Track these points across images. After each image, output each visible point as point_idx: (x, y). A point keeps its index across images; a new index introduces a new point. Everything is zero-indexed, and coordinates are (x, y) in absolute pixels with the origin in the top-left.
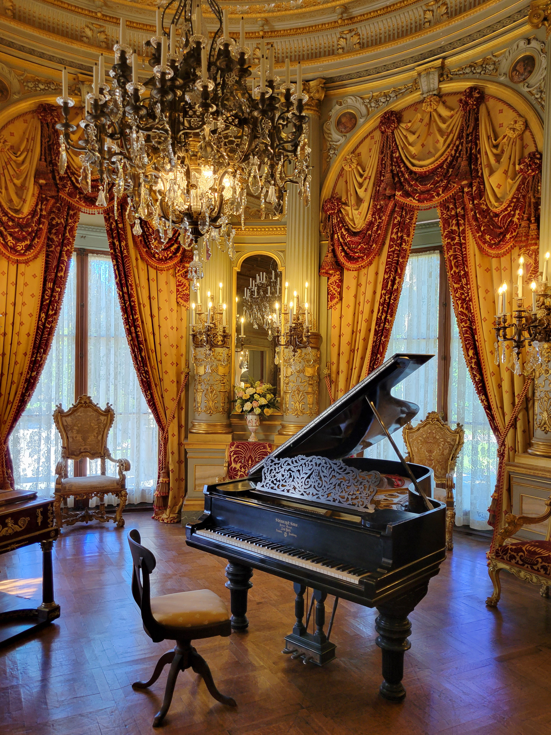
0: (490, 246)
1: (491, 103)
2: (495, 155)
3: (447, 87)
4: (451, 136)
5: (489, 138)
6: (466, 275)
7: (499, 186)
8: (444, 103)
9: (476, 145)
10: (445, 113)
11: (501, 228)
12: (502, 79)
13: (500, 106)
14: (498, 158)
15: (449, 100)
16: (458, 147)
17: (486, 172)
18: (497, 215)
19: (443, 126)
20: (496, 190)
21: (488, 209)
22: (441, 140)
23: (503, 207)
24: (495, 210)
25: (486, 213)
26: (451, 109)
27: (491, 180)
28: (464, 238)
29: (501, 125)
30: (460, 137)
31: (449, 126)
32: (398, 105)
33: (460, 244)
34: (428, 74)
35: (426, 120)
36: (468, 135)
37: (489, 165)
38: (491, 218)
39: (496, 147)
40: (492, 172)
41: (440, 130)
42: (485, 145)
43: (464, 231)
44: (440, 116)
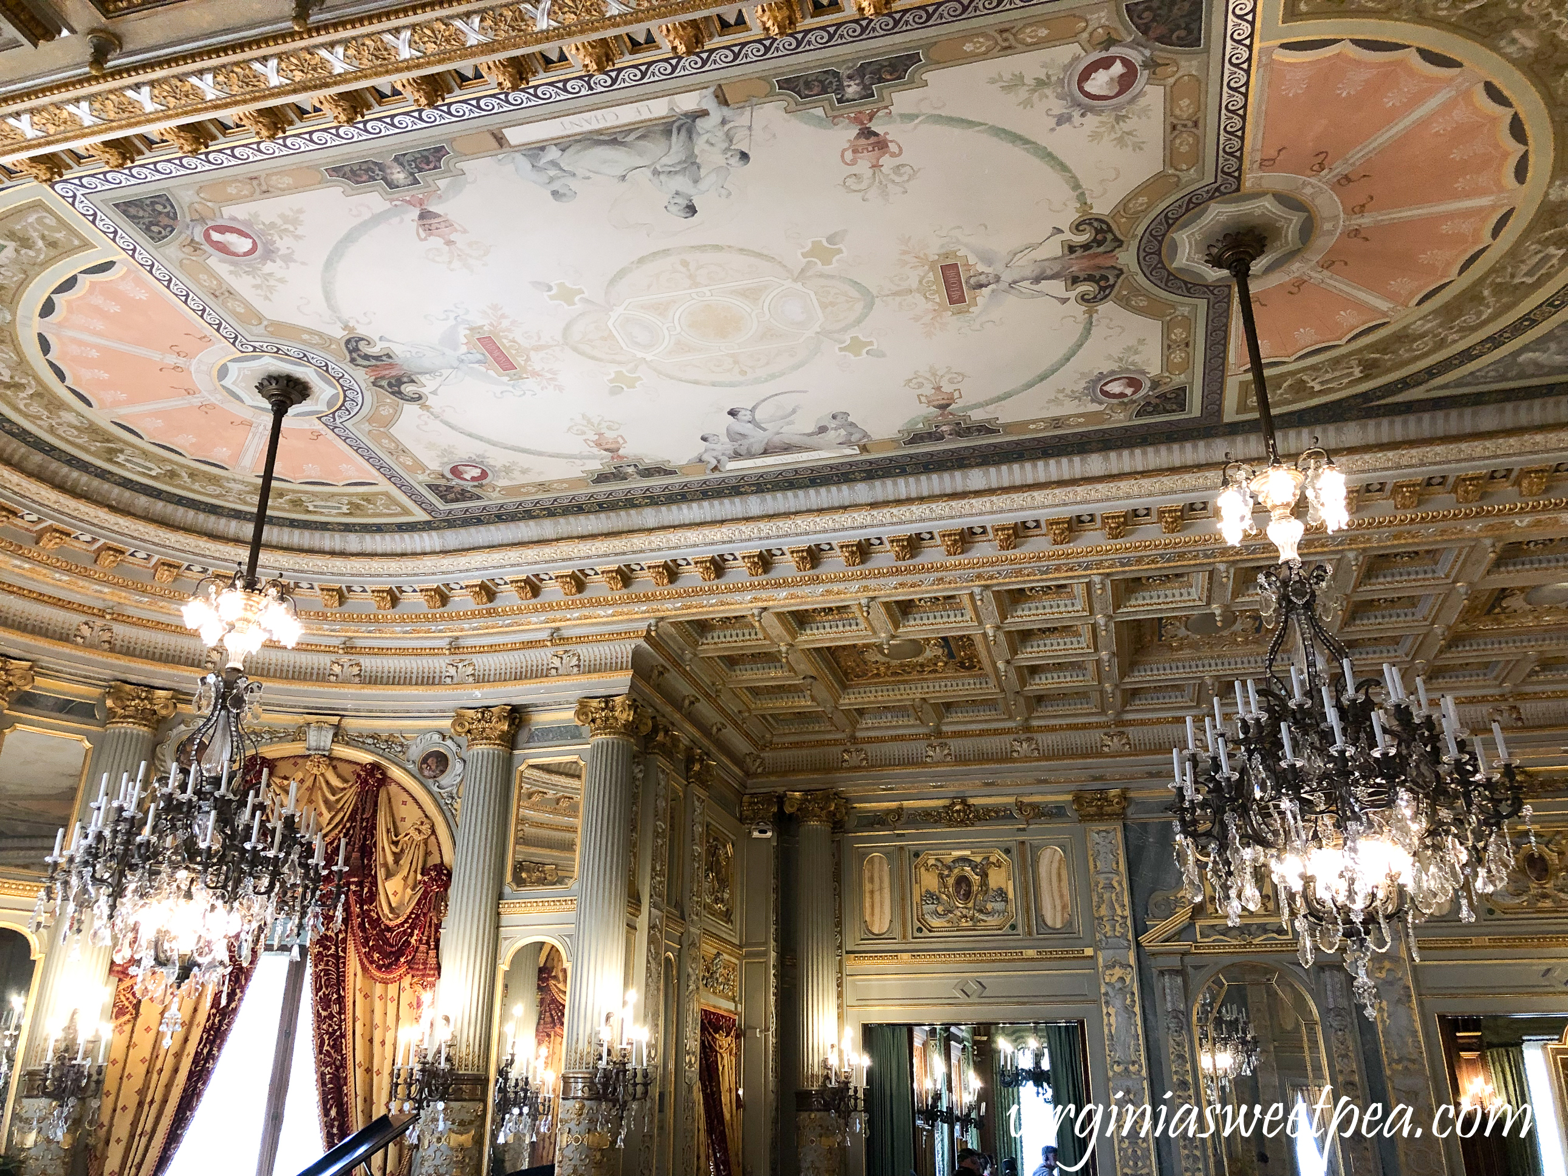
0: (379, 968)
1: (393, 788)
2: (394, 853)
3: (343, 751)
4: (341, 814)
5: (388, 831)
6: (341, 1000)
7: (395, 894)
8: (335, 768)
9: (373, 836)
10: (336, 782)
11: (392, 946)
12: (410, 766)
13: (405, 797)
14: (397, 857)
15: (342, 767)
16: (348, 830)
17: (381, 874)
18: (389, 929)
19: (332, 798)
20: (391, 897)
21: (379, 918)
22: (327, 816)
23: (399, 921)
24: (387, 922)
25: (376, 922)
26: (345, 781)
27: (387, 884)
28: (344, 950)
29: (403, 819)
30: (352, 818)
31: (338, 801)
32: (270, 751)
33: (336, 957)
34: (320, 728)
35: (309, 783)
36: (362, 820)
37: (385, 865)
38: (382, 931)
39: (396, 843)
40: (389, 875)
41: (326, 802)
42: (382, 838)
43: (344, 940)
44: (327, 783)
